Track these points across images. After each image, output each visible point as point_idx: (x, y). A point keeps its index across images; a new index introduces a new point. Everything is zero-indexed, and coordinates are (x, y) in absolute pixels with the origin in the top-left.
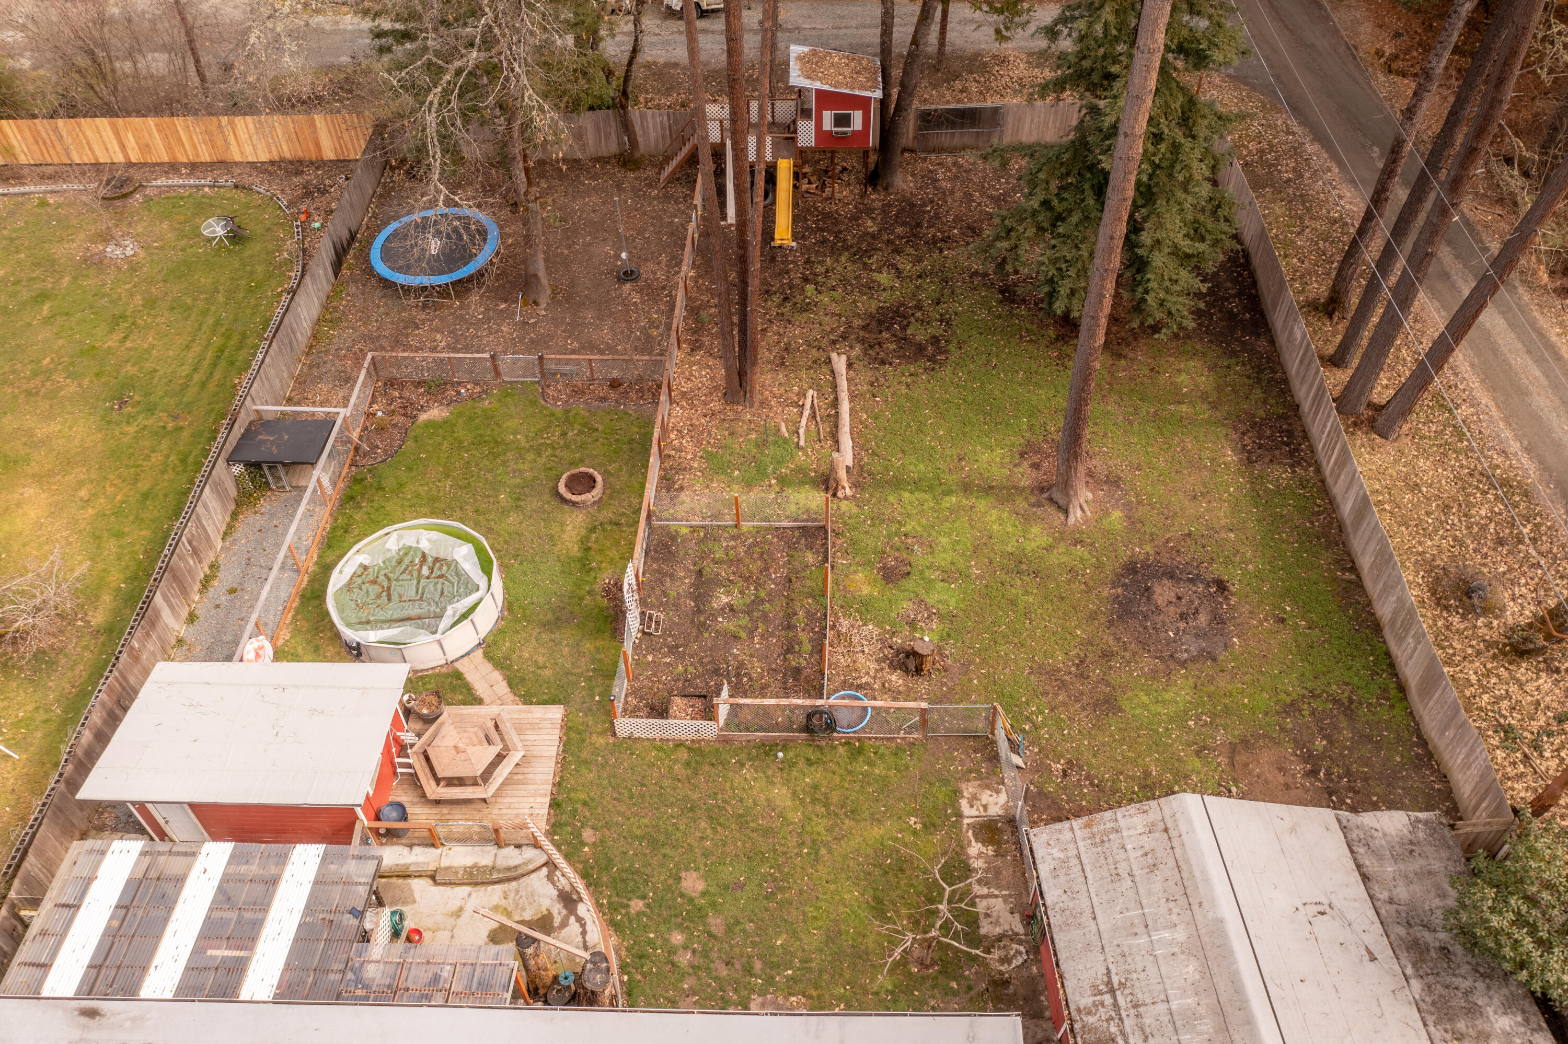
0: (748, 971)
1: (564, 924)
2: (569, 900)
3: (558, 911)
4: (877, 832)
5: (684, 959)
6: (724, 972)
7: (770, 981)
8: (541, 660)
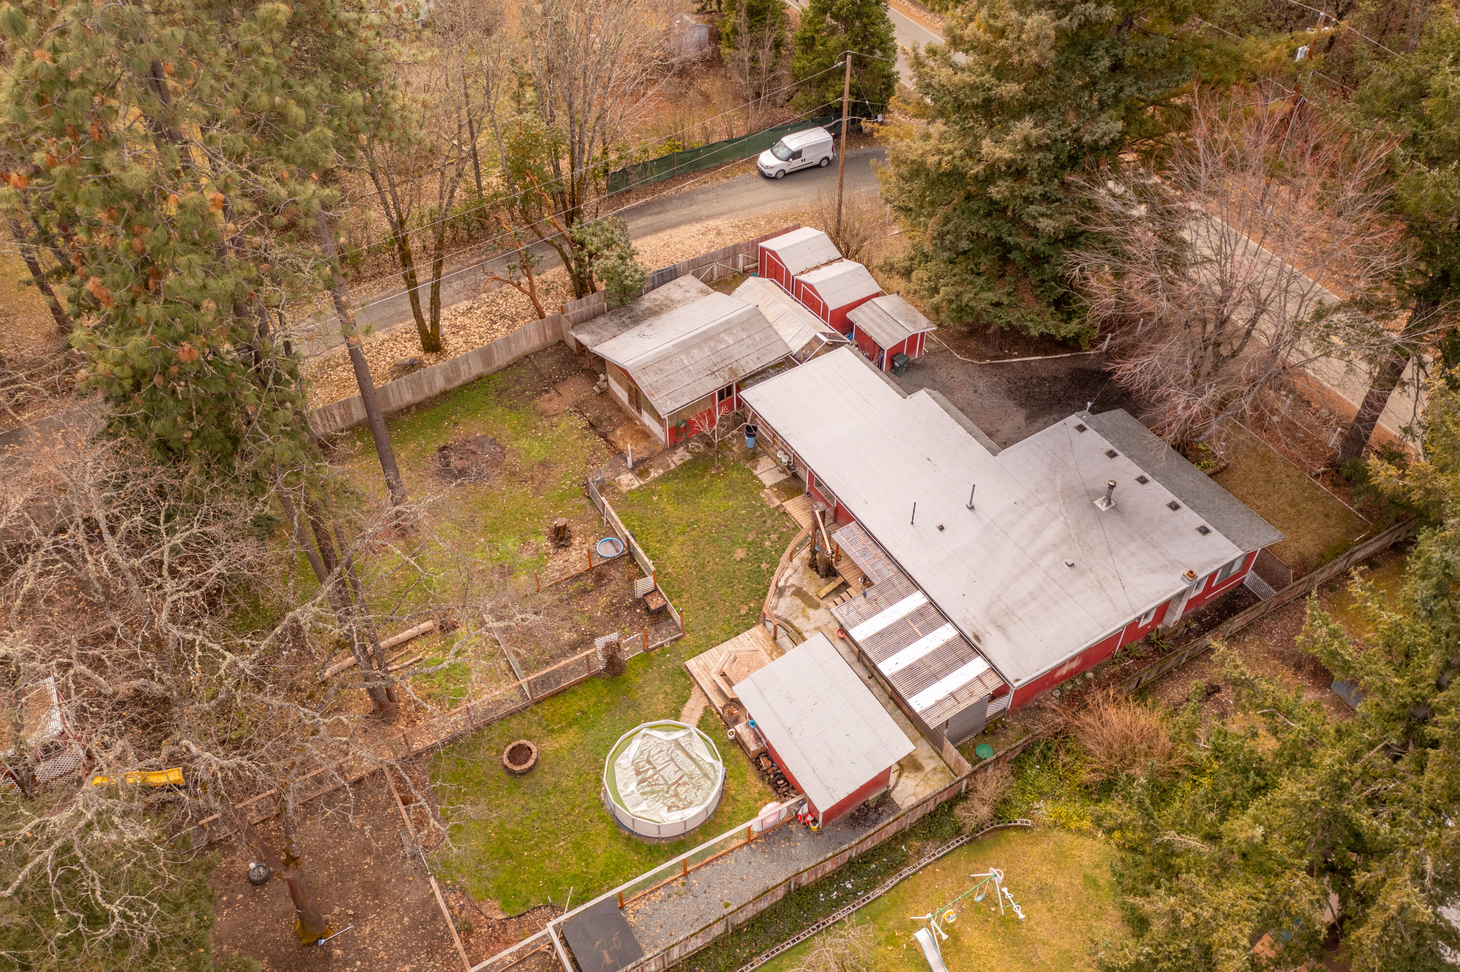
0: (762, 515)
1: (792, 585)
2: (780, 592)
3: (788, 593)
4: (669, 508)
5: (774, 537)
6: (769, 522)
7: (762, 506)
8: (661, 697)
